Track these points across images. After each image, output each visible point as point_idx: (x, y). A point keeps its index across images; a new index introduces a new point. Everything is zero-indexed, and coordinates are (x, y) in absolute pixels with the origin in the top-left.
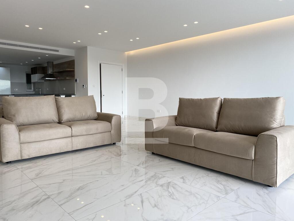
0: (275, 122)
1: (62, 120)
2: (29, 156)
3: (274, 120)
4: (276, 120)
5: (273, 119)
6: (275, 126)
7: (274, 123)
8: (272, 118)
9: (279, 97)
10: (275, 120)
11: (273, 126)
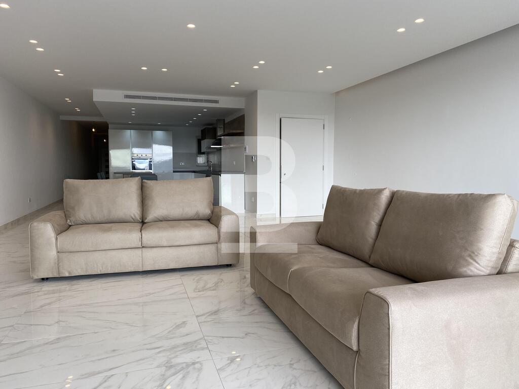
0: (471, 261)
1: (146, 219)
2: (69, 273)
3: (470, 256)
4: (477, 255)
5: (468, 252)
6: (471, 270)
7: (469, 264)
8: (466, 249)
9: (494, 195)
10: (473, 255)
11: (466, 271)
